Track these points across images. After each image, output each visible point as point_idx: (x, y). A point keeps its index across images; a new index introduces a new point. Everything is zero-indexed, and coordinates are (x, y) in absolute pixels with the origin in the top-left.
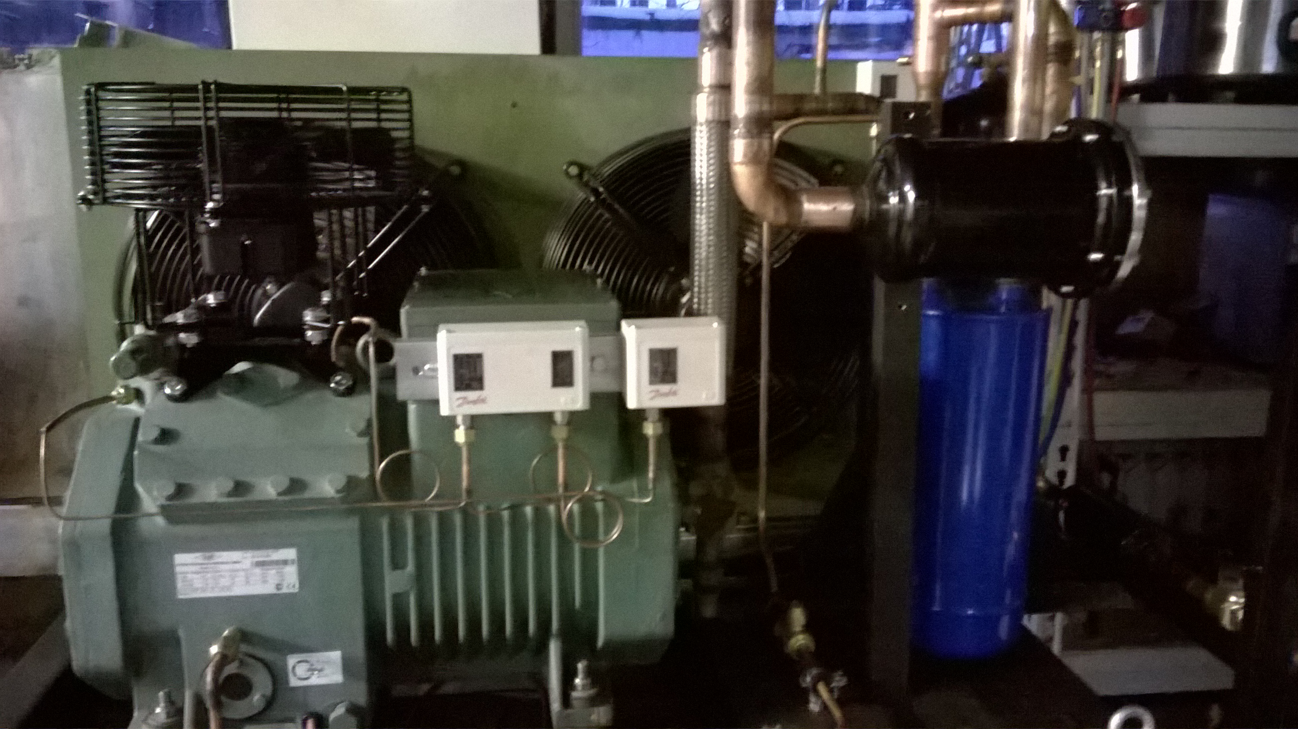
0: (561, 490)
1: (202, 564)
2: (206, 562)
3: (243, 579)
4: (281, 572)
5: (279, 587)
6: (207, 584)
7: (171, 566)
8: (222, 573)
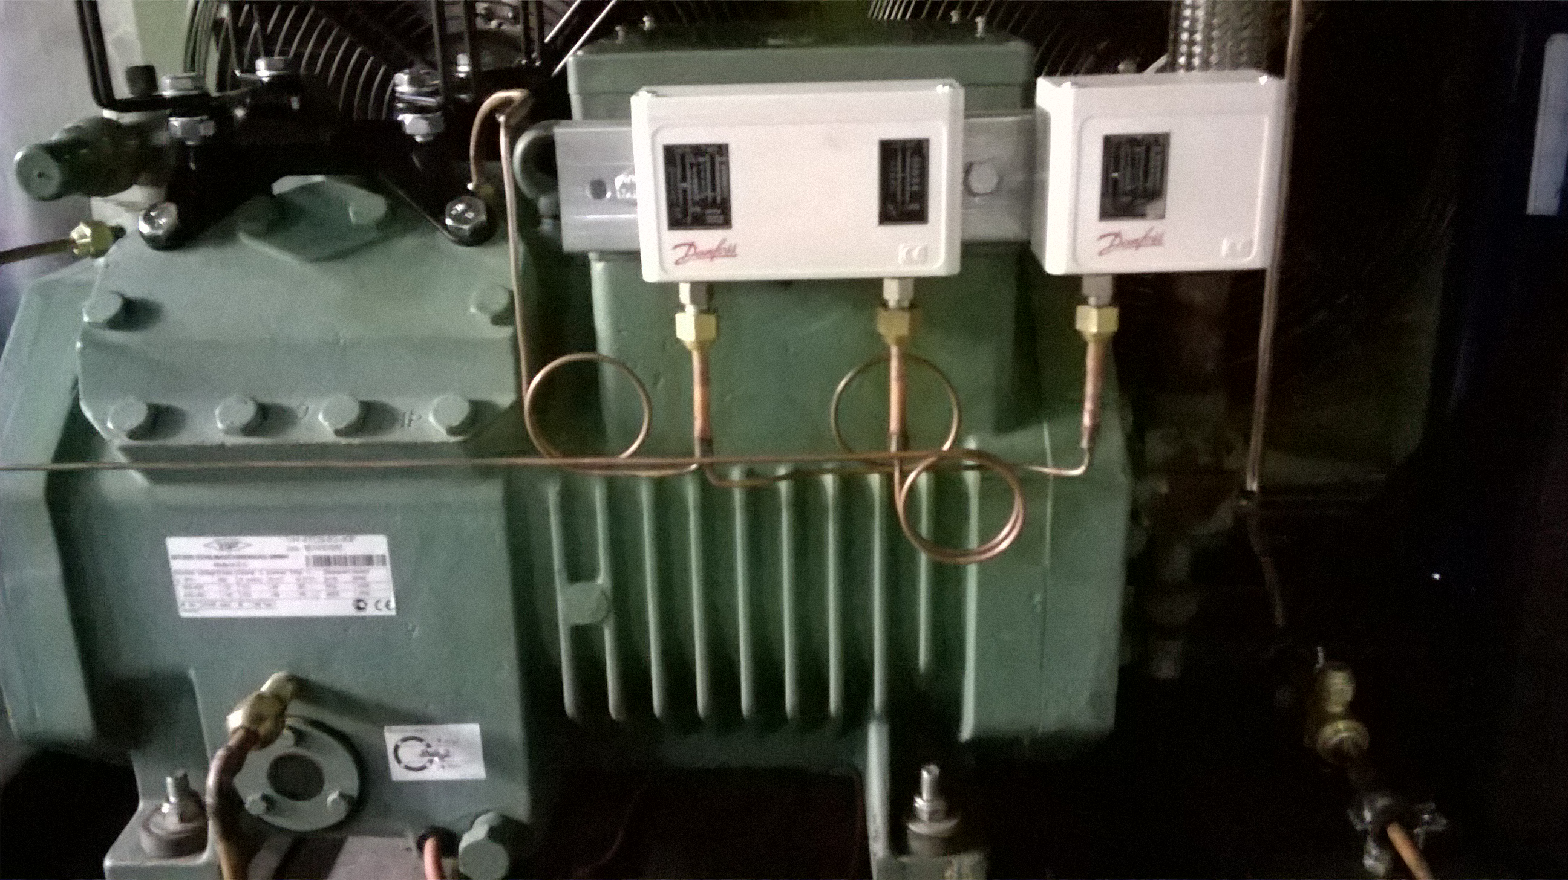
0: (893, 447)
1: (217, 557)
2: (225, 553)
3: (294, 588)
4: (363, 578)
5: (362, 605)
6: (230, 595)
7: (163, 559)
8: (257, 575)
